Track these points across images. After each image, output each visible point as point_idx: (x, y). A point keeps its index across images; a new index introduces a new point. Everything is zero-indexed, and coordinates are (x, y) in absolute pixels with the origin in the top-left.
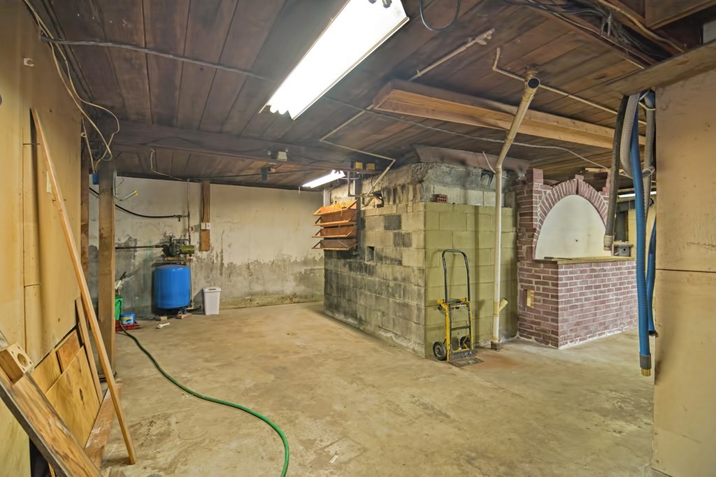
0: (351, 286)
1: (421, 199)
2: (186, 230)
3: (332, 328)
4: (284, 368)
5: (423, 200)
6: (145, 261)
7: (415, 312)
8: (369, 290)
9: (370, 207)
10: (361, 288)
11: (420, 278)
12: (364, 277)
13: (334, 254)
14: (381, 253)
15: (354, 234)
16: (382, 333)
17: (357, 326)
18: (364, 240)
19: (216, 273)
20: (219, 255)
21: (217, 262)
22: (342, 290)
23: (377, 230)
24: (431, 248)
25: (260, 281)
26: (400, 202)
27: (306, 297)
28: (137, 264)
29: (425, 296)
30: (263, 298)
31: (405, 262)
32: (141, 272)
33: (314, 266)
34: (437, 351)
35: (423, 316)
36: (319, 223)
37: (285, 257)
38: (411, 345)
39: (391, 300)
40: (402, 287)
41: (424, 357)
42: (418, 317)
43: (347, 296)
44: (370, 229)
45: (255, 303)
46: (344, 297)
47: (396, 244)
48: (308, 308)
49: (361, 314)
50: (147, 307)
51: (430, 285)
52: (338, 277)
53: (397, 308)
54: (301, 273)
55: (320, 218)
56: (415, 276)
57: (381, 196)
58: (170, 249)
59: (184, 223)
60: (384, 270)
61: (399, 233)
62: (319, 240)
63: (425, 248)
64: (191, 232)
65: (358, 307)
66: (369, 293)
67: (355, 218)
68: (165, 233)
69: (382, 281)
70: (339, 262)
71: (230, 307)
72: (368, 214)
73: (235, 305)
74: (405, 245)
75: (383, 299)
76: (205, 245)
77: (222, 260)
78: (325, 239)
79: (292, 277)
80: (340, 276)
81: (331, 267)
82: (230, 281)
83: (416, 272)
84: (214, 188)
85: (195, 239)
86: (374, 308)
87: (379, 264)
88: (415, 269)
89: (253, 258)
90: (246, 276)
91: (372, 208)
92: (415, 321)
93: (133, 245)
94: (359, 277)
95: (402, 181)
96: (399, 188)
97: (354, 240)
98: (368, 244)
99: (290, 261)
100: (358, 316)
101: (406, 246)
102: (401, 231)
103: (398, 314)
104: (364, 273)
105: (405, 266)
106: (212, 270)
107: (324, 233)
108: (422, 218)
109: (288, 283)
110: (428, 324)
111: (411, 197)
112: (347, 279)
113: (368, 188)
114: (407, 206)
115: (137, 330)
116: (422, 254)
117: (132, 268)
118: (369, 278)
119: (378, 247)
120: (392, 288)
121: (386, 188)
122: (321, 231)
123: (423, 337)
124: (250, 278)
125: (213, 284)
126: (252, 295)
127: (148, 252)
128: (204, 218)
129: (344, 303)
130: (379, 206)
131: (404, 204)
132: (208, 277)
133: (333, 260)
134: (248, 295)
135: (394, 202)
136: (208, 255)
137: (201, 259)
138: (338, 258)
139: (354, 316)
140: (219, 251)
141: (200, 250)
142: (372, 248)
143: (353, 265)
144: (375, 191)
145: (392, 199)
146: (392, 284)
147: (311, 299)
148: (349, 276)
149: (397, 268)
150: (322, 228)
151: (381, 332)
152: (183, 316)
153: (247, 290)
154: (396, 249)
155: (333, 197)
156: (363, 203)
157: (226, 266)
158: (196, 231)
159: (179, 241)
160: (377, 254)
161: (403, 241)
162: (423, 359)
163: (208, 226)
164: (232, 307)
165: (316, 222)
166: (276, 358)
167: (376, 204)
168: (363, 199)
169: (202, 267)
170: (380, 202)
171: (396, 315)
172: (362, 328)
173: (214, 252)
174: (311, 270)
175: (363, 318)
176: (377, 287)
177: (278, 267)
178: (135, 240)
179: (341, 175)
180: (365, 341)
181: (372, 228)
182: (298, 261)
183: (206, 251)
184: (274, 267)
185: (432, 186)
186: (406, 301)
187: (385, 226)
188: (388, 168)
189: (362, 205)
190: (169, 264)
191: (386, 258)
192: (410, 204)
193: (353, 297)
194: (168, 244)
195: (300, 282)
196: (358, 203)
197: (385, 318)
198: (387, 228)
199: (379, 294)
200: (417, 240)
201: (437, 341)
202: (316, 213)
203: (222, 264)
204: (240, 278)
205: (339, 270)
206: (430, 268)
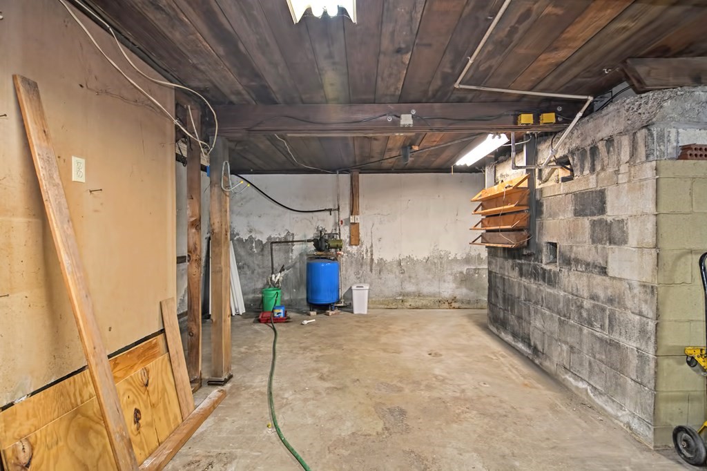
0: (523, 298)
1: (647, 156)
2: (338, 224)
3: (493, 353)
4: (403, 413)
5: (651, 158)
6: (301, 255)
7: (634, 362)
8: (549, 308)
9: (551, 183)
10: (536, 303)
11: (646, 301)
12: (541, 288)
13: (500, 253)
14: (568, 254)
15: (524, 224)
16: (569, 378)
17: (531, 357)
18: (541, 234)
19: (367, 268)
20: (369, 250)
21: (367, 257)
22: (510, 301)
23: (561, 217)
24: (670, 247)
25: (413, 281)
26: (603, 169)
27: (469, 302)
28: (294, 257)
29: (656, 337)
30: (417, 299)
31: (613, 270)
32: (298, 265)
33: (479, 264)
34: (682, 445)
35: (652, 372)
36: (480, 210)
37: (442, 253)
38: (624, 416)
39: (586, 330)
40: (608, 313)
41: (652, 448)
42: (641, 370)
43: (516, 311)
44: (550, 216)
45: (407, 304)
46: (512, 310)
47: (595, 240)
48: (469, 317)
49: (536, 339)
50: (302, 299)
51: (668, 316)
52: (504, 285)
53: (597, 346)
54: (461, 273)
55: (481, 204)
56: (633, 297)
57: (569, 163)
58: (320, 243)
59: (335, 216)
60: (573, 280)
61: (601, 221)
62: (480, 232)
63: (656, 247)
64: (341, 226)
65: (531, 329)
66: (548, 312)
67: (525, 201)
68: (318, 227)
69: (570, 297)
70: (506, 263)
71: (381, 306)
72: (547, 193)
73: (386, 305)
74: (612, 241)
75: (572, 326)
76: (355, 239)
77: (372, 255)
78: (488, 231)
79: (451, 278)
80: (507, 284)
81: (496, 269)
82: (381, 279)
83: (637, 290)
84: (363, 178)
85: (345, 233)
86: (556, 336)
87: (565, 270)
88: (635, 284)
89: (405, 255)
90: (397, 273)
91: (555, 183)
92: (634, 377)
93: (291, 240)
94: (534, 286)
95: (605, 132)
96: (601, 145)
97: (525, 233)
98: (546, 239)
99: (448, 258)
100: (532, 344)
101: (615, 244)
102: (604, 217)
103: (598, 356)
104: (541, 282)
105: (614, 278)
106: (362, 265)
107: (486, 223)
108: (650, 192)
109: (446, 285)
110: (662, 387)
111: (625, 155)
112: (517, 287)
113: (546, 153)
114: (617, 172)
115: (285, 324)
116: (649, 258)
117: (290, 261)
118: (549, 290)
119: (563, 244)
120: (588, 310)
121: (577, 149)
122: (481, 221)
123: (651, 410)
124: (402, 276)
125: (363, 281)
126: (404, 296)
127: (304, 246)
128: (353, 212)
129: (512, 319)
130: (565, 180)
131: (610, 170)
132: (358, 273)
133: (498, 259)
134: (400, 295)
135: (593, 169)
136: (358, 250)
137: (351, 254)
138: (505, 258)
139: (526, 340)
140: (369, 246)
141: (351, 244)
142: (555, 245)
143: (524, 268)
144: (557, 156)
145: (587, 165)
146: (587, 304)
147: (475, 306)
148: (519, 284)
149: (599, 279)
150: (484, 217)
151: (567, 377)
152: (331, 313)
153: (399, 289)
154: (596, 248)
155: (498, 175)
156: (540, 178)
157: (376, 262)
158: (346, 225)
159: (329, 235)
160: (562, 254)
161: (610, 234)
162: (649, 450)
163: (358, 219)
164: (383, 306)
165: (475, 211)
166: (400, 390)
167: (560, 177)
168: (540, 171)
169: (352, 262)
170: (568, 174)
171: (594, 357)
172: (537, 362)
173: (364, 246)
174: (475, 269)
175: (540, 348)
176: (561, 305)
177: (435, 264)
178: (293, 234)
179: (502, 140)
180: (540, 386)
181: (553, 215)
182: (459, 258)
183: (356, 245)
184: (429, 265)
185: (673, 131)
186: (615, 337)
187: (575, 209)
188: (580, 114)
189: (538, 182)
190: (318, 258)
191: (577, 261)
192: (624, 168)
193: (525, 315)
194: (319, 238)
195: (461, 284)
196: (530, 178)
197: (575, 357)
198: (578, 213)
199: (565, 316)
200: (639, 233)
201: (683, 424)
202: (475, 198)
203: (372, 260)
204: (391, 276)
205: (506, 274)
206: (670, 284)
